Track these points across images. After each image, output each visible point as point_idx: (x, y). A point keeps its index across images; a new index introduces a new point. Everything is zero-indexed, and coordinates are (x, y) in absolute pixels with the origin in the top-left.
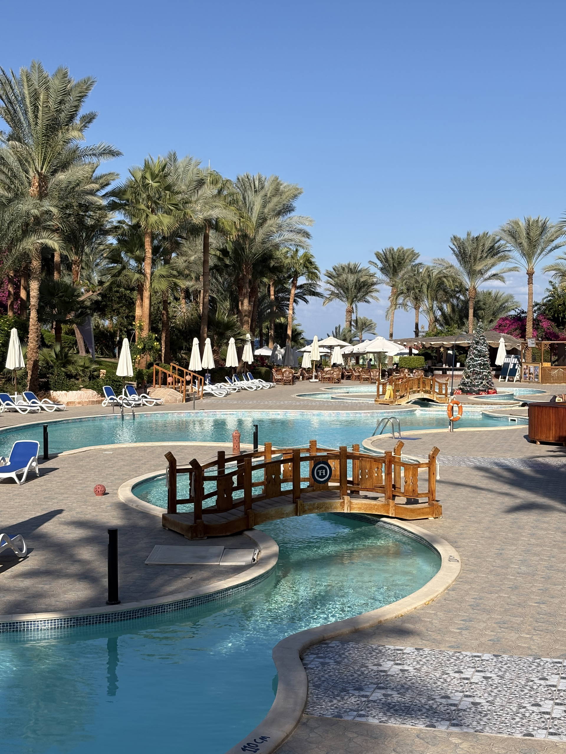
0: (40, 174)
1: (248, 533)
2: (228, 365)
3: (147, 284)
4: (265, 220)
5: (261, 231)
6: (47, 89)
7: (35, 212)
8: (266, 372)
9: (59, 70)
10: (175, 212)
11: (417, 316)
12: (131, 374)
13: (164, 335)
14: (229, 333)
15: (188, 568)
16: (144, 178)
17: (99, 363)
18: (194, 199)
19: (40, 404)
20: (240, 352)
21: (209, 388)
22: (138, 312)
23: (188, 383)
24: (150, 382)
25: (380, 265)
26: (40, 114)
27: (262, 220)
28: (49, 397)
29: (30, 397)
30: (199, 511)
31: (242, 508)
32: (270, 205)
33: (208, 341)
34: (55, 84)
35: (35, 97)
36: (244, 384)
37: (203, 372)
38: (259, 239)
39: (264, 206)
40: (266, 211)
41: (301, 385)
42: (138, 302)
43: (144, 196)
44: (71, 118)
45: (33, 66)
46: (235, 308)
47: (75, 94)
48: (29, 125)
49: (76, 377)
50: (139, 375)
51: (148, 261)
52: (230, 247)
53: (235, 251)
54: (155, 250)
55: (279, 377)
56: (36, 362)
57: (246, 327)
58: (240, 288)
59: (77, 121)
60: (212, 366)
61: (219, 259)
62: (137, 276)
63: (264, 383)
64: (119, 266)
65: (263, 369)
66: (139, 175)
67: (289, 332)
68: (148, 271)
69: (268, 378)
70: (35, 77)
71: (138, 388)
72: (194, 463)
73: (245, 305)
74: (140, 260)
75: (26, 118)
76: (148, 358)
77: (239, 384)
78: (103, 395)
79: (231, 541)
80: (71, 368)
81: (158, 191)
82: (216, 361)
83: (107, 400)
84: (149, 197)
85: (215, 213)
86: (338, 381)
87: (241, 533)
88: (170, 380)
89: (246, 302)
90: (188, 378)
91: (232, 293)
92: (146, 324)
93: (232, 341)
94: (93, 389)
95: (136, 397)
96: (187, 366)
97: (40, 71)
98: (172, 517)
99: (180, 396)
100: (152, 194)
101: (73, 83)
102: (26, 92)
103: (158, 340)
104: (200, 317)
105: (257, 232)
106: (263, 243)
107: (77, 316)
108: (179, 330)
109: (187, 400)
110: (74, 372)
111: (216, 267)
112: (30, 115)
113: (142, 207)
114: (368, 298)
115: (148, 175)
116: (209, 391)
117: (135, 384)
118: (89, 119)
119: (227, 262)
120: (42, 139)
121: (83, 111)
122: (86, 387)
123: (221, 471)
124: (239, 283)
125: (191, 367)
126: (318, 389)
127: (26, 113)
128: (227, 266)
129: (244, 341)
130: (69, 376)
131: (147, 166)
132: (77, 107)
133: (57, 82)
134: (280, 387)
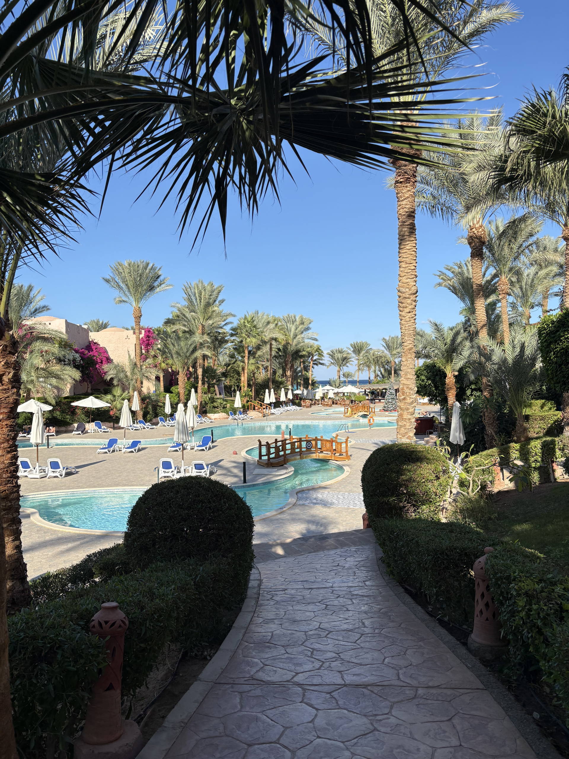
0: (202, 325)
1: (285, 465)
2: (281, 400)
3: (246, 367)
4: (296, 336)
5: (295, 340)
6: (205, 290)
7: (201, 341)
8: (299, 402)
9: (210, 283)
10: (257, 337)
11: (370, 374)
12: (240, 406)
13: (253, 388)
14: (281, 386)
15: (266, 475)
16: (244, 322)
17: (226, 401)
18: (265, 330)
19: (204, 419)
20: (286, 394)
21: (273, 411)
22: (242, 378)
23: (264, 409)
24: (248, 409)
25: (352, 349)
26: (202, 301)
27: (295, 336)
28: (207, 416)
29: (199, 417)
30: (269, 459)
31: (283, 457)
32: (299, 329)
33: (272, 390)
34: (208, 288)
35: (200, 293)
36: (289, 408)
37: (270, 404)
38: (294, 344)
39: (296, 330)
40: (297, 331)
41: (314, 408)
42: (242, 375)
43: (245, 330)
44: (215, 301)
45: (199, 281)
46: (284, 375)
47: (216, 292)
48: (198, 304)
49: (217, 407)
50: (243, 406)
51: (246, 357)
52: (281, 347)
53: (284, 349)
54: (249, 352)
55: (304, 404)
56: (201, 402)
57: (289, 383)
58: (286, 365)
59: (217, 302)
60: (274, 401)
61: (277, 352)
62: (242, 364)
63: (297, 408)
64: (234, 360)
65: (297, 401)
66: (242, 321)
67: (310, 382)
68: (246, 361)
69: (299, 405)
70: (200, 285)
71: (243, 412)
72: (267, 443)
73: (289, 373)
74: (243, 357)
75: (197, 302)
76: (247, 398)
77: (286, 408)
78: (229, 415)
79: (280, 468)
80: (215, 404)
81: (250, 328)
82: (276, 398)
83: (231, 417)
84: (247, 331)
85: (274, 336)
86: (331, 406)
87: (282, 465)
88: (256, 408)
89: (289, 371)
90: (264, 407)
91: (283, 367)
92: (246, 385)
93: (283, 389)
94: (225, 412)
95: (243, 416)
96: (263, 401)
97: (202, 283)
98: (260, 460)
99: (261, 415)
100: (247, 329)
101: (215, 287)
102: (196, 291)
103: (251, 391)
104: (269, 379)
105: (293, 341)
106: (296, 345)
107: (217, 381)
108: (260, 385)
109: (264, 417)
110: (216, 406)
111: (275, 356)
112: (198, 300)
113: (244, 335)
114: (348, 364)
115: (246, 321)
116: (273, 412)
117: (242, 410)
118: (222, 301)
119: (280, 354)
120: (203, 311)
121: (220, 298)
122: (222, 412)
123: (276, 445)
124: (286, 363)
125: (265, 402)
126: (321, 410)
127: (196, 299)
128: (280, 356)
129: (288, 389)
130: (214, 407)
131: (245, 318)
132: (217, 297)
133: (209, 287)
134: (305, 409)
